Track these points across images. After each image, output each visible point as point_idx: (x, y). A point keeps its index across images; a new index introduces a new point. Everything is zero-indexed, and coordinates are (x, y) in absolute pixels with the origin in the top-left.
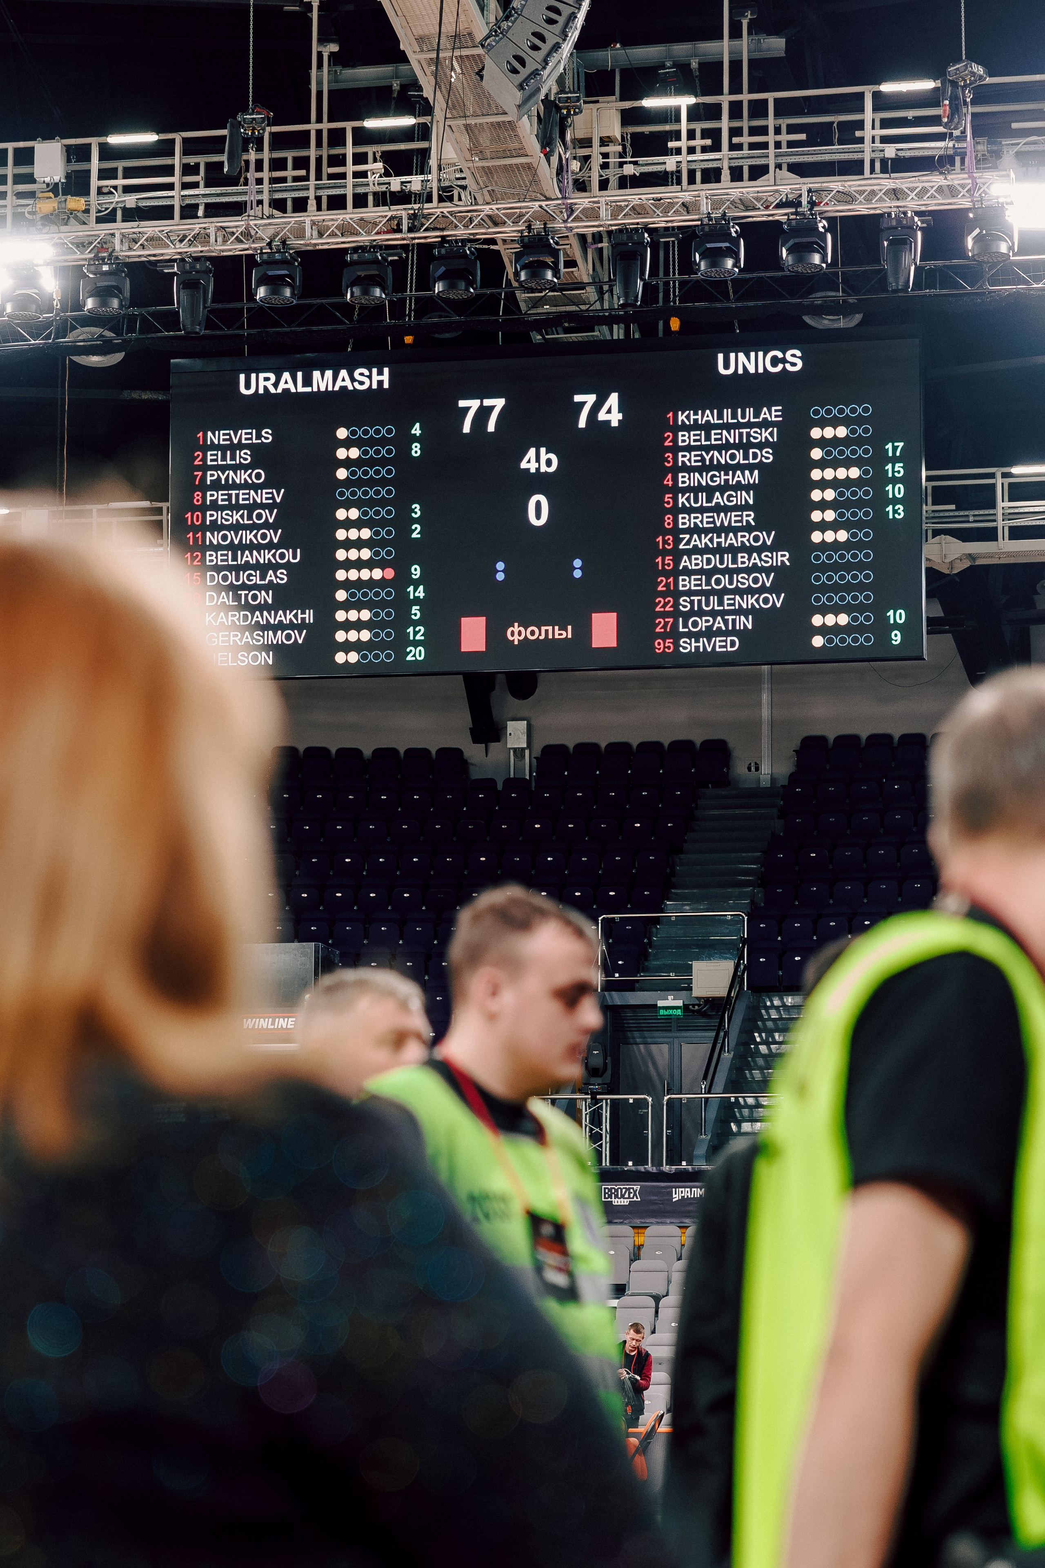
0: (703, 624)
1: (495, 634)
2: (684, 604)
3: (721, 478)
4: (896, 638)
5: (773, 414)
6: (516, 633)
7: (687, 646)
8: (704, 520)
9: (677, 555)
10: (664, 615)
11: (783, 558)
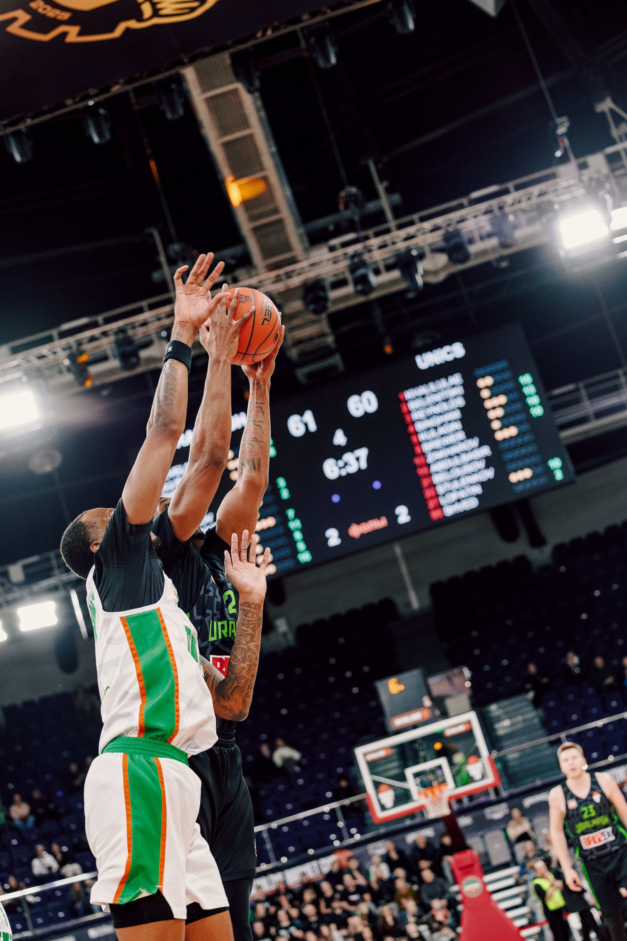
0: (454, 497)
1: (344, 534)
2: (440, 490)
3: (438, 420)
4: (559, 475)
5: (456, 379)
6: (356, 531)
7: (449, 511)
8: (437, 444)
9: (428, 466)
10: (432, 498)
11: (486, 451)
